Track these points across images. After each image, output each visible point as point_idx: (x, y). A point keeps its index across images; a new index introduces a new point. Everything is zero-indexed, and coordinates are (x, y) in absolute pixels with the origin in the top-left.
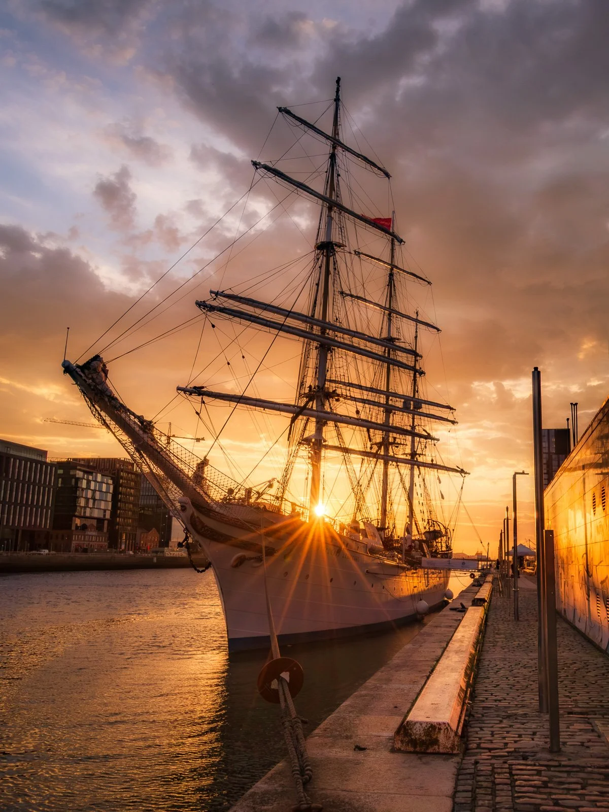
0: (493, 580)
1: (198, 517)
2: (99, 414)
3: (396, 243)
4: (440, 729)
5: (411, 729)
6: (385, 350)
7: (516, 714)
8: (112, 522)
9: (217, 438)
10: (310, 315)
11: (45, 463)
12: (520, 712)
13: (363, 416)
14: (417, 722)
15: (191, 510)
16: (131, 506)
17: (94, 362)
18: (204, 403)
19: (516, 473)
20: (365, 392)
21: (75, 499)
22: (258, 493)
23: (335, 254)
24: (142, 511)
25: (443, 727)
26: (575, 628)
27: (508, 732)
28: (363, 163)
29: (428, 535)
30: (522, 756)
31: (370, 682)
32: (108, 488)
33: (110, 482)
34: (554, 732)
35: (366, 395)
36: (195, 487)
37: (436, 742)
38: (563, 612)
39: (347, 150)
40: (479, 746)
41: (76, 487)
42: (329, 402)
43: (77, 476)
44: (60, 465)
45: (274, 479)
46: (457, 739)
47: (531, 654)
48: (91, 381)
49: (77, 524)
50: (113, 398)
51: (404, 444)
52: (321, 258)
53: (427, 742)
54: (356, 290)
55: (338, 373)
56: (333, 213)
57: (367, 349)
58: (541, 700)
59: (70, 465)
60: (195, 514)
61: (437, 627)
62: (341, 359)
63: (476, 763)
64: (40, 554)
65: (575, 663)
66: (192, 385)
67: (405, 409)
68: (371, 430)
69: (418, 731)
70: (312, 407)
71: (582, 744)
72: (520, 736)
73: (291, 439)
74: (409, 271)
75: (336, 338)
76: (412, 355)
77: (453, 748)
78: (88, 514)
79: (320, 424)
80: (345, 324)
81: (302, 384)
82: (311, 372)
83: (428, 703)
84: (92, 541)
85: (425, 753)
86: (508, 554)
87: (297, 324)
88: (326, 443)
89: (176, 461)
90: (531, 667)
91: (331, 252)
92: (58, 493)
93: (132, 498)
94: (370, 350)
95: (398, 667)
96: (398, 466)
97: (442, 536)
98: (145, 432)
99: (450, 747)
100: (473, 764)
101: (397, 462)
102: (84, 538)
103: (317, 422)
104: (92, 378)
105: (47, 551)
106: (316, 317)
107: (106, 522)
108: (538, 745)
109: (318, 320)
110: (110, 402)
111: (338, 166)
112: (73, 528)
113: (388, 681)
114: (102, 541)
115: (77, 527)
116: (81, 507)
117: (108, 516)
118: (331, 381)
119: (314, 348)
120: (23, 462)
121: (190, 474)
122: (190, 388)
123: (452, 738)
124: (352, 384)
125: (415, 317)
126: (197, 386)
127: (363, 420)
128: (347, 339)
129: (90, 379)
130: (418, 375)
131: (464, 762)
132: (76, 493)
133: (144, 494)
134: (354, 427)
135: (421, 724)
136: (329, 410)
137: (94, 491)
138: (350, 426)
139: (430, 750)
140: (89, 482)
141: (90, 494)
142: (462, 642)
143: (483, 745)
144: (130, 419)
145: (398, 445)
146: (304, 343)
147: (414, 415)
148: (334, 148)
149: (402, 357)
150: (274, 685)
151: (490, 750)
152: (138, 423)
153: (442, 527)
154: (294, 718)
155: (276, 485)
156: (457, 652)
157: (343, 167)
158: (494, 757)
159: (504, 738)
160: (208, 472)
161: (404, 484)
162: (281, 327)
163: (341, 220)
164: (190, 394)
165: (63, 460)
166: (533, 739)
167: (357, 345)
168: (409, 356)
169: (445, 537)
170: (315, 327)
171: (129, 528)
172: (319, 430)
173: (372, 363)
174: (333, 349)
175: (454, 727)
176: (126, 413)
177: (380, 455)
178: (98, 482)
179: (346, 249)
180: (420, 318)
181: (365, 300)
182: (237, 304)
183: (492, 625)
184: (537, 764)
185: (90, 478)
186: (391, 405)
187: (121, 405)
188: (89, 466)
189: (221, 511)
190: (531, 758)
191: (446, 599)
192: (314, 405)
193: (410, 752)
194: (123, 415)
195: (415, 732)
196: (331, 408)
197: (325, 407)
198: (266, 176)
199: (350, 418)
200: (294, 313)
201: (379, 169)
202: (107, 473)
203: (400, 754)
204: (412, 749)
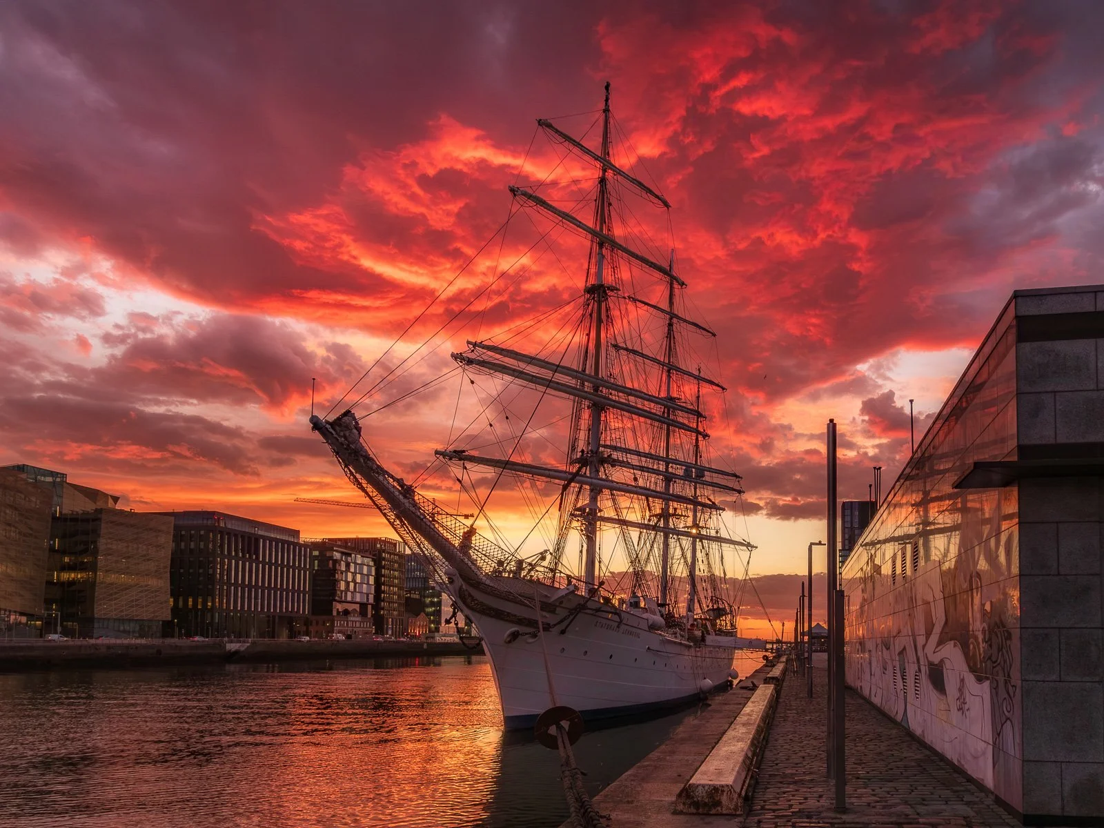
0: (787, 660)
1: (466, 590)
2: (355, 477)
3: (676, 285)
4: (723, 791)
5: (693, 792)
6: (664, 411)
7: (802, 780)
8: (376, 606)
9: (482, 508)
10: (580, 370)
11: (298, 544)
12: (808, 778)
13: (641, 483)
14: (699, 785)
15: (459, 582)
16: (396, 589)
17: (346, 418)
18: (466, 468)
19: (812, 544)
20: (643, 459)
21: (335, 583)
22: (530, 564)
23: (607, 299)
24: (409, 595)
25: (726, 789)
26: (871, 703)
27: (793, 796)
28: (637, 189)
29: (711, 613)
30: (807, 815)
31: (654, 755)
32: (369, 571)
33: (372, 563)
34: (840, 795)
35: (644, 462)
36: (462, 558)
37: (719, 803)
38: (859, 688)
39: (619, 174)
40: (763, 808)
41: (334, 571)
42: (604, 468)
43: (335, 558)
44: (315, 545)
45: (546, 551)
46: (740, 801)
47: (822, 727)
48: (343, 439)
49: (338, 609)
50: (367, 458)
51: (685, 516)
52: (591, 304)
53: (710, 804)
54: (632, 343)
55: (613, 436)
56: (604, 249)
57: (645, 408)
58: (828, 767)
59: (325, 547)
60: (464, 587)
61: (726, 704)
62: (616, 420)
63: (759, 822)
64: (300, 641)
65: (867, 735)
66: (451, 448)
67: (687, 477)
68: (650, 499)
69: (700, 793)
70: (585, 473)
71: (869, 804)
72: (806, 799)
73: (562, 509)
74: (691, 321)
75: (610, 396)
76: (695, 415)
77: (736, 809)
78: (349, 598)
79: (596, 492)
80: (620, 380)
81: (573, 448)
82: (582, 435)
83: (712, 768)
84: (356, 627)
85: (708, 815)
86: (803, 634)
87: (567, 381)
88: (602, 514)
89: (440, 529)
90: (822, 739)
91: (603, 297)
92: (315, 577)
93: (396, 581)
94: (648, 409)
95: (683, 741)
96: (679, 539)
97: (726, 614)
98: (405, 497)
99: (733, 809)
100: (756, 823)
101: (678, 535)
102: (347, 624)
103: (591, 490)
104: (345, 437)
105: (308, 638)
106: (587, 372)
107: (370, 607)
108: (823, 806)
109: (589, 376)
110: (365, 463)
111: (609, 193)
112: (335, 613)
113: (673, 753)
114: (367, 627)
115: (338, 612)
116: (342, 591)
117: (371, 600)
118: (605, 446)
119: (586, 408)
120: (274, 543)
121: (457, 543)
122: (450, 452)
123: (735, 800)
124: (629, 450)
125: (696, 373)
126: (457, 450)
127: (641, 488)
128: (622, 398)
129: (341, 437)
130: (700, 438)
131: (748, 821)
132: (335, 576)
133: (409, 576)
134: (632, 495)
135: (703, 786)
136: (604, 477)
137: (354, 574)
138: (627, 494)
139: (713, 812)
140: (348, 565)
141: (350, 578)
142: (751, 716)
143: (767, 807)
144: (388, 483)
145: (679, 516)
146: (574, 401)
147: (696, 483)
148: (604, 171)
149: (682, 418)
150: (553, 730)
151: (774, 811)
152: (398, 487)
153: (726, 605)
154: (574, 769)
155: (548, 557)
156: (744, 725)
157: (614, 194)
158: (777, 817)
159: (790, 801)
160: (475, 540)
161: (685, 558)
162: (549, 384)
163: (614, 259)
164: (450, 459)
165: (318, 540)
166: (818, 801)
167: (634, 404)
168: (691, 416)
169: (729, 615)
170: (586, 383)
171: (395, 613)
172: (594, 499)
173: (651, 425)
174: (607, 409)
175: (738, 790)
176: (384, 475)
177: (659, 526)
178: (358, 564)
179: (619, 293)
180: (702, 375)
181: (642, 355)
182: (498, 356)
183: (784, 701)
184: (821, 822)
185: (349, 559)
186: (671, 473)
187: (378, 466)
188: (346, 547)
189: (492, 584)
190: (814, 817)
191: (730, 679)
192: (587, 471)
193: (693, 814)
194: (381, 478)
195: (697, 794)
196: (606, 475)
197: (600, 473)
198: (525, 205)
199: (628, 485)
200: (564, 367)
201: (657, 197)
202: (367, 554)
203: (682, 816)
204: (694, 811)
